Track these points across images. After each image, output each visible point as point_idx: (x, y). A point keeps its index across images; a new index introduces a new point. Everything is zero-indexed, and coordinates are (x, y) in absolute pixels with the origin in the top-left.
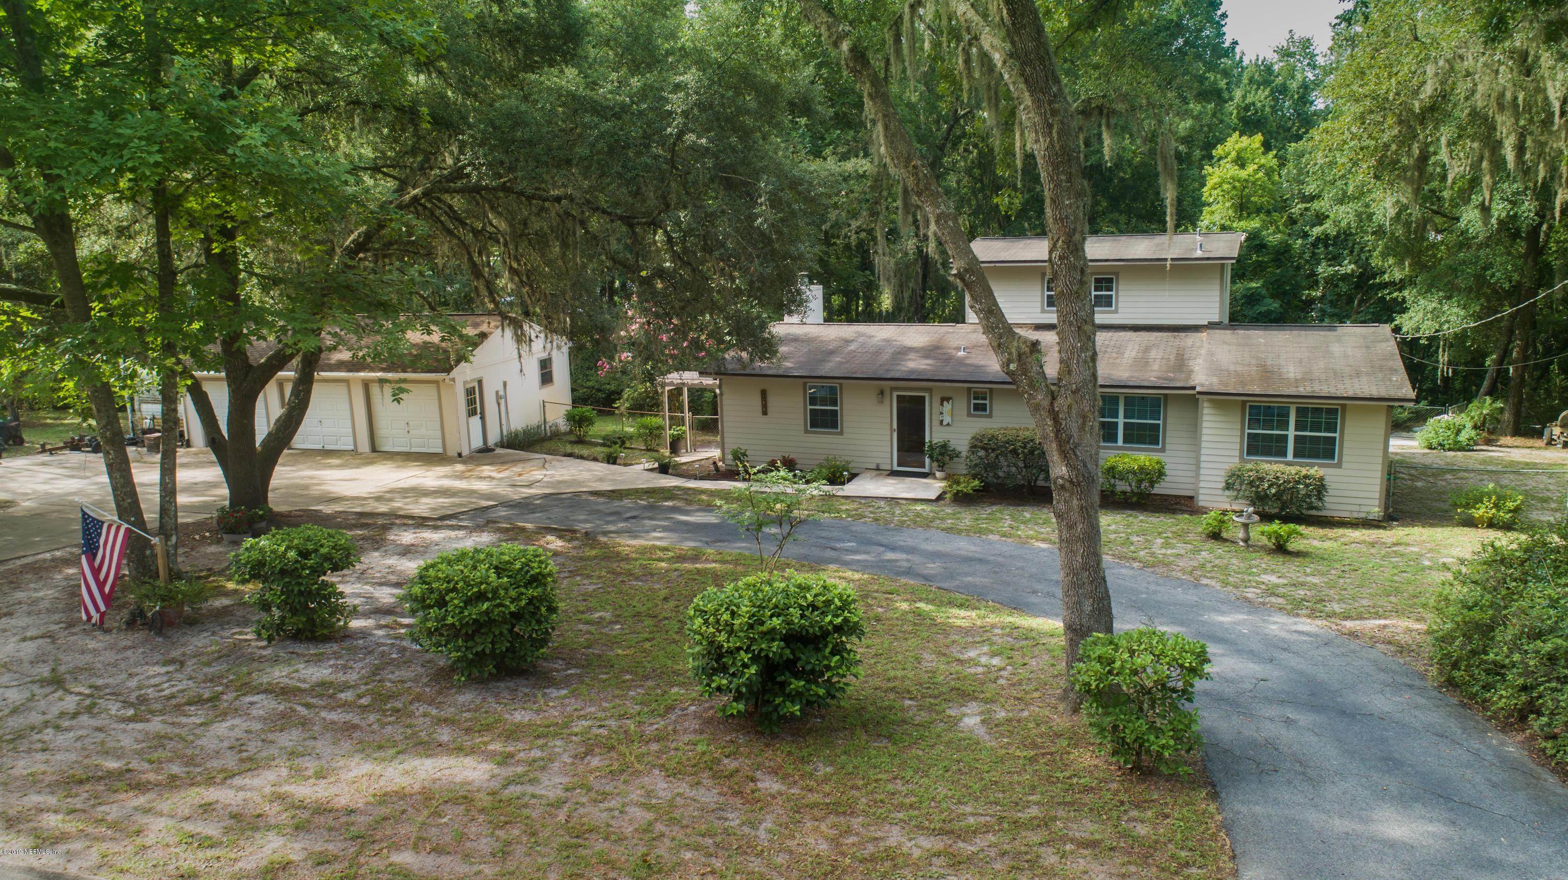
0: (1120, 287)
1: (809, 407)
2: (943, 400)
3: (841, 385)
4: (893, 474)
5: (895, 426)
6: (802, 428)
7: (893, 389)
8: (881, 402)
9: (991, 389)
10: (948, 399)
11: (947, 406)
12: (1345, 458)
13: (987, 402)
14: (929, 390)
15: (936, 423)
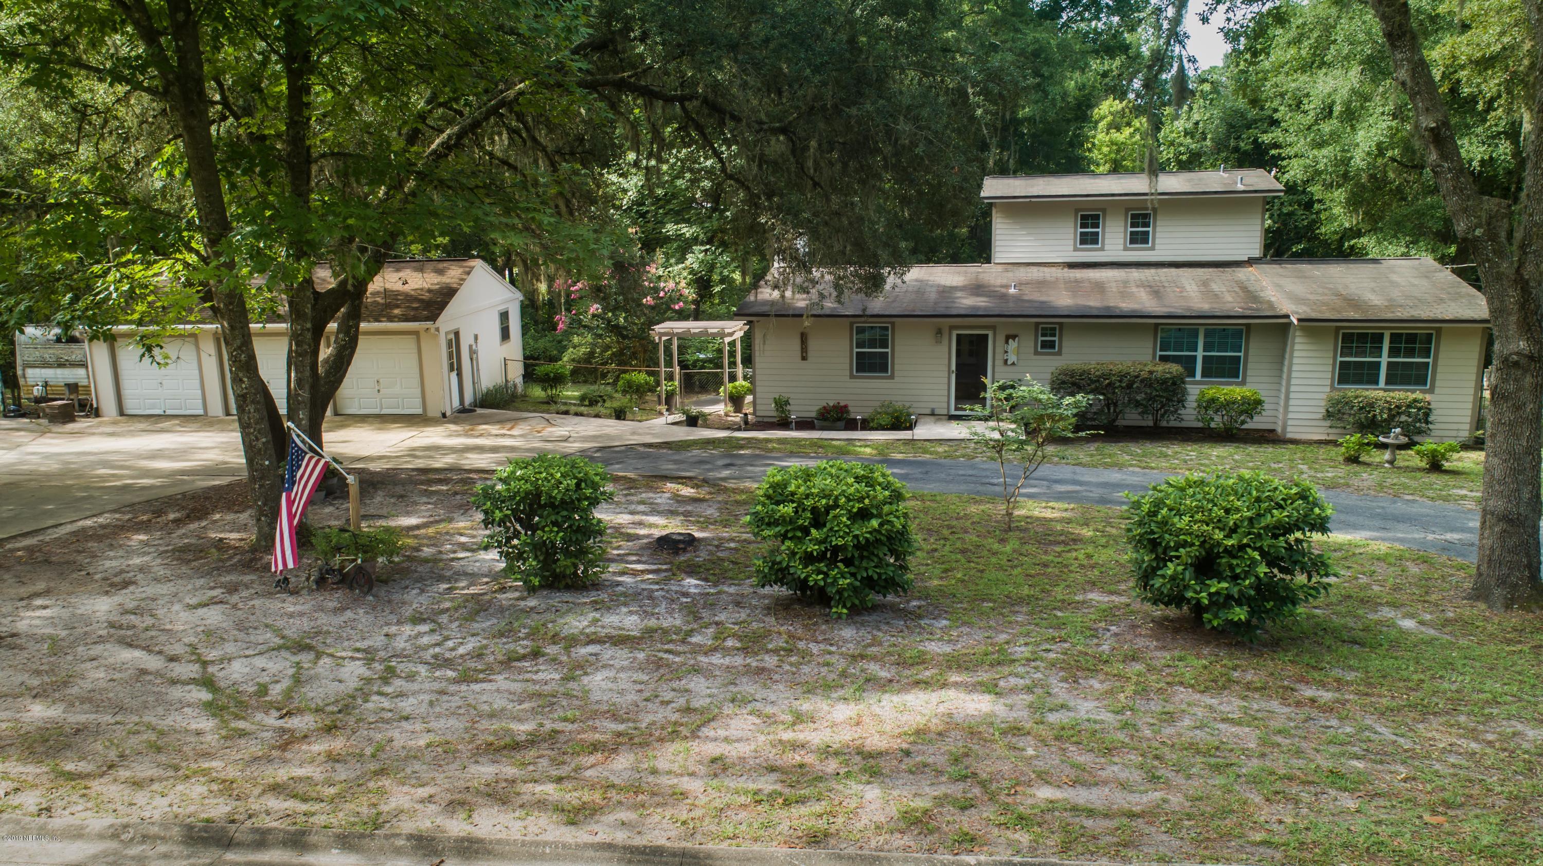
0: (1158, 223)
1: (856, 350)
2: (1008, 338)
3: (893, 324)
4: (952, 418)
5: (954, 368)
6: (848, 373)
7: (952, 328)
8: (938, 342)
9: (1061, 324)
10: (1014, 337)
11: (1013, 344)
12: (1437, 384)
13: (1056, 339)
14: (993, 328)
15: (999, 362)
